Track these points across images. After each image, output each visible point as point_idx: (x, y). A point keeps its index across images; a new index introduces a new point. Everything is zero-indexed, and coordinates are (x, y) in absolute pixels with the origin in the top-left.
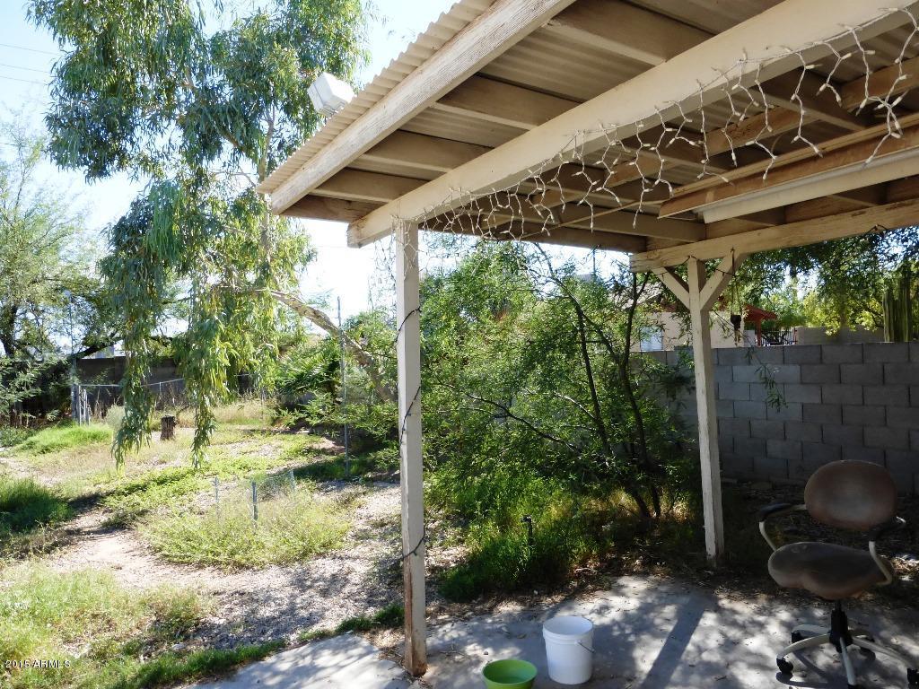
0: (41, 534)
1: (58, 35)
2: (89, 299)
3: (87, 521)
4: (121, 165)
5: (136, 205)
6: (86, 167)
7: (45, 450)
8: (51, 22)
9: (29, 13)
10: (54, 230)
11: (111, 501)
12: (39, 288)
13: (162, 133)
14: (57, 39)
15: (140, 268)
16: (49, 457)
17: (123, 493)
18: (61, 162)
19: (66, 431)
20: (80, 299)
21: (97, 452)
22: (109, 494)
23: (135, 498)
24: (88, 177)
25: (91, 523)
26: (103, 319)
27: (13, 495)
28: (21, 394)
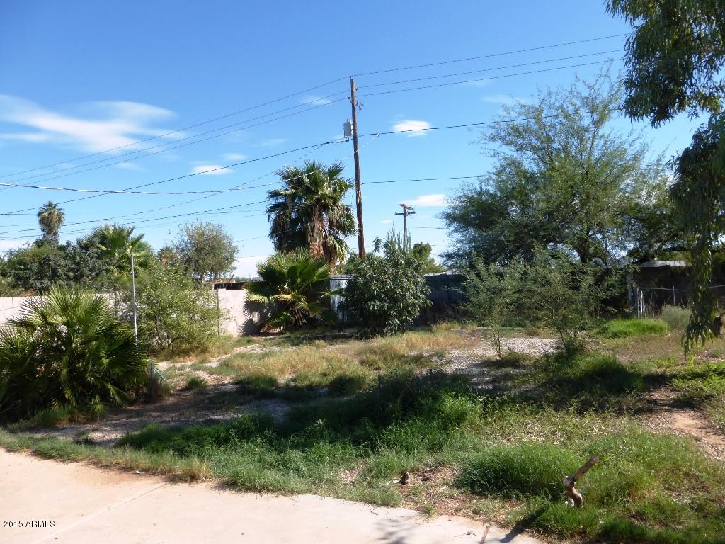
0: (628, 400)
1: (630, 16)
2: (641, 220)
3: (658, 395)
4: (681, 107)
5: (697, 137)
6: (652, 114)
7: (615, 335)
8: (624, 9)
9: (608, 6)
10: (615, 171)
11: (677, 383)
12: (606, 216)
13: (717, 71)
14: (628, 20)
15: (705, 189)
16: (619, 341)
17: (686, 377)
18: (634, 114)
19: (629, 322)
20: (633, 221)
21: (656, 341)
22: (674, 376)
23: (699, 383)
24: (654, 121)
25: (663, 397)
26: (651, 236)
27: (602, 366)
28: (608, 293)
